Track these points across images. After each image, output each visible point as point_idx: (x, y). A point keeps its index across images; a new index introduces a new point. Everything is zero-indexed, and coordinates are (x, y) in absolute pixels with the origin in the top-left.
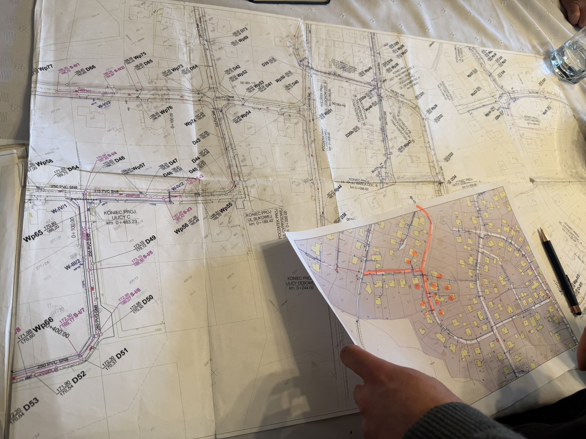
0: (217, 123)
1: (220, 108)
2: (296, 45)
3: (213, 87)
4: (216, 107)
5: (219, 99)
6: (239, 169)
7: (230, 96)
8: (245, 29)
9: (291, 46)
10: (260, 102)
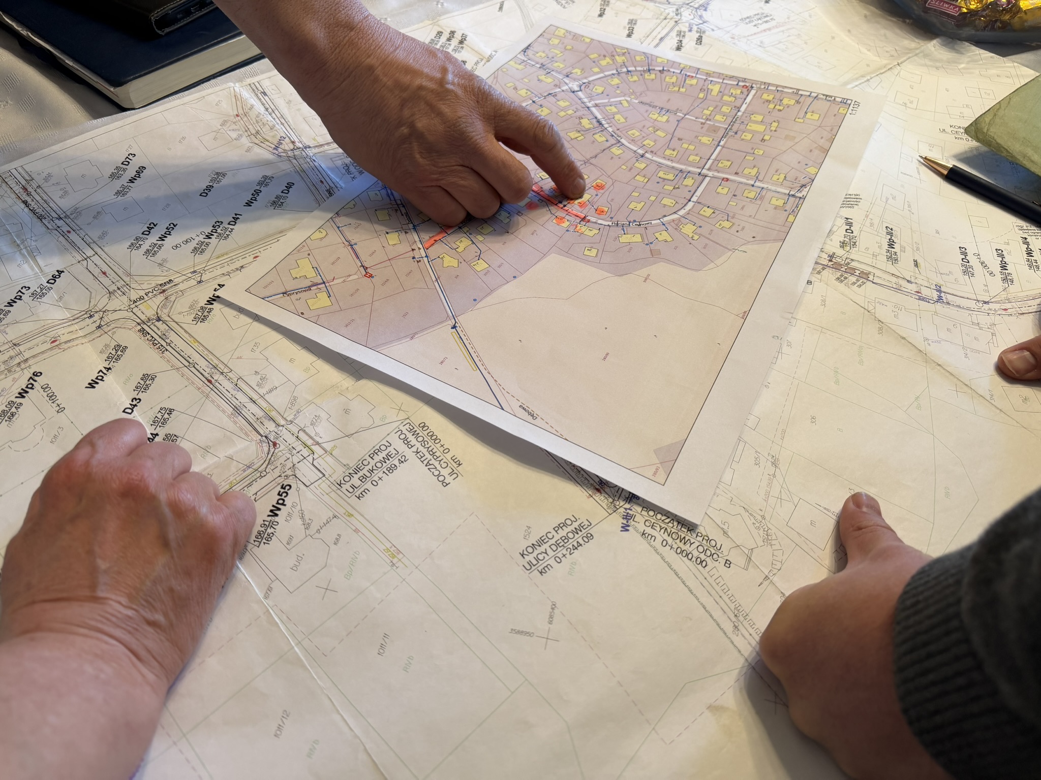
0: (160, 345)
1: (154, 315)
2: (250, 127)
3: (116, 289)
4: (143, 318)
5: (143, 301)
6: (263, 404)
7: (163, 282)
8: (131, 157)
9: (241, 135)
10: (233, 257)
